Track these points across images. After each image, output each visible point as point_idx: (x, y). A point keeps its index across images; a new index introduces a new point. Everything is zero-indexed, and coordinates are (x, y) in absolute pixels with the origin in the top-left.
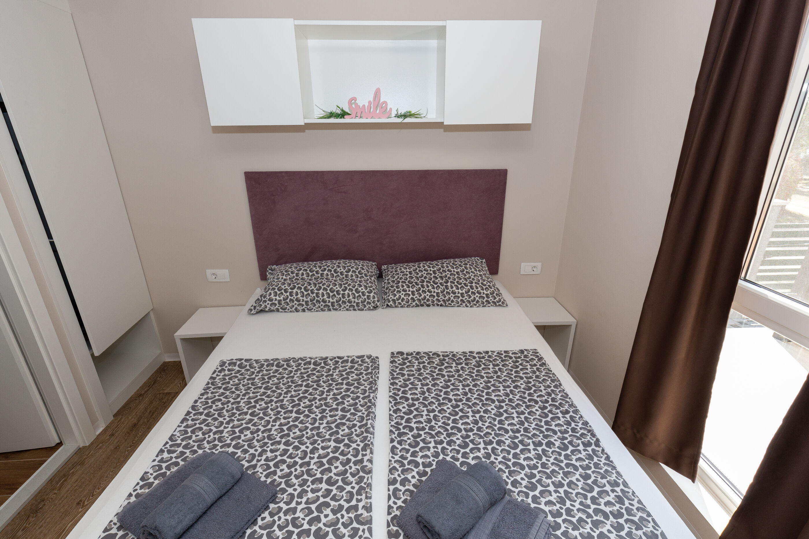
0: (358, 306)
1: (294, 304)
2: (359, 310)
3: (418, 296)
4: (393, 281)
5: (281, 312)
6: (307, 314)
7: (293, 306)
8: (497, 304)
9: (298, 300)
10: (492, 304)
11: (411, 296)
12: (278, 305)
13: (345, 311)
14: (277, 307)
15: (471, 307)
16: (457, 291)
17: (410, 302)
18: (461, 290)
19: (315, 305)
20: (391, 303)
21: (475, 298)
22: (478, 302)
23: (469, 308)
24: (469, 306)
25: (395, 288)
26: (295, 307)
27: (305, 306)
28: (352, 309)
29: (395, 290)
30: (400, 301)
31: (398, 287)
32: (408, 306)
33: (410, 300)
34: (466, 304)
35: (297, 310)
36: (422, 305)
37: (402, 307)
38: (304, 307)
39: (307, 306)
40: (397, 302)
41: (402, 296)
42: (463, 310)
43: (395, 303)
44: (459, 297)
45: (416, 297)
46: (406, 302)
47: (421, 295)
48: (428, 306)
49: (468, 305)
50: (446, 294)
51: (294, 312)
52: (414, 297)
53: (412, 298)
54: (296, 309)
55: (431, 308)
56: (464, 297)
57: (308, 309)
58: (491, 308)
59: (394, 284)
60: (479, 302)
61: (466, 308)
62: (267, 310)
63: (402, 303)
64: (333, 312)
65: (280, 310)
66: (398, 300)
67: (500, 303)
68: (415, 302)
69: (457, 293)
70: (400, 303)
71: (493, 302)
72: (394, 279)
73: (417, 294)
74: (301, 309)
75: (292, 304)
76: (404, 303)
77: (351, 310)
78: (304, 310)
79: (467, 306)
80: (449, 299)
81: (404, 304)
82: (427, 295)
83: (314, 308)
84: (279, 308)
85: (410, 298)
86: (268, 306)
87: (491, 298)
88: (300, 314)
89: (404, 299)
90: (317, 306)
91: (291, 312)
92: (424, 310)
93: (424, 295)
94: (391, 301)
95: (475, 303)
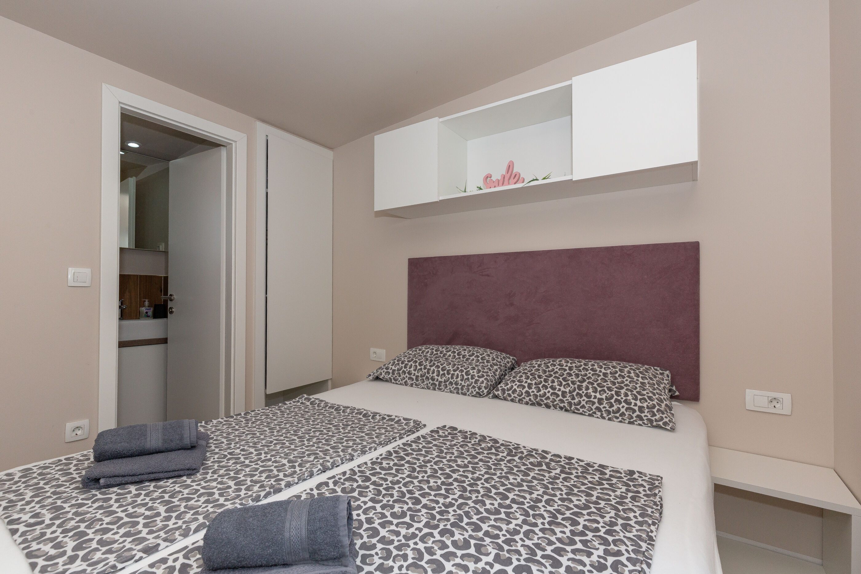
0: (462, 389)
1: (405, 376)
2: (462, 393)
3: (535, 391)
4: (545, 372)
5: (394, 383)
6: (414, 389)
7: (404, 379)
8: (655, 424)
9: (410, 373)
10: (645, 422)
11: (527, 389)
12: (391, 374)
13: (448, 392)
14: (390, 376)
15: (610, 419)
16: (593, 394)
17: (523, 396)
18: (600, 395)
19: (424, 382)
20: (499, 392)
21: (619, 409)
22: (623, 414)
23: (606, 422)
24: (607, 418)
25: (542, 380)
26: (405, 380)
27: (415, 381)
28: (455, 391)
29: (541, 382)
30: (510, 392)
31: (546, 381)
32: (520, 401)
33: (524, 394)
34: (602, 414)
35: (406, 384)
36: (540, 405)
37: (512, 400)
38: (413, 382)
39: (417, 381)
40: (507, 392)
41: (515, 387)
42: (596, 422)
43: (504, 393)
44: (594, 403)
45: (533, 392)
46: (518, 395)
47: (539, 390)
48: (547, 406)
49: (605, 415)
50: (576, 396)
51: (403, 385)
52: (530, 391)
53: (527, 392)
54: (406, 382)
55: (551, 412)
56: (603, 404)
57: (416, 385)
58: (644, 428)
59: (544, 375)
60: (625, 415)
61: (601, 420)
62: (381, 377)
63: (512, 395)
64: (437, 392)
65: (393, 381)
66: (508, 390)
67: (661, 423)
68: (530, 397)
69: (593, 397)
70: (509, 395)
71: (648, 419)
72: (547, 370)
73: (535, 387)
74: (410, 383)
75: (403, 376)
76: (516, 395)
77: (454, 393)
78: (412, 385)
79: (604, 418)
80: (580, 403)
81: (514, 397)
82: (549, 392)
83: (422, 384)
84: (392, 378)
85: (524, 391)
86: (383, 374)
87: (646, 414)
88: (408, 388)
89: (517, 391)
90: (425, 383)
91: (401, 384)
92: (541, 411)
93: (545, 391)
94: (500, 391)
95: (618, 415)
